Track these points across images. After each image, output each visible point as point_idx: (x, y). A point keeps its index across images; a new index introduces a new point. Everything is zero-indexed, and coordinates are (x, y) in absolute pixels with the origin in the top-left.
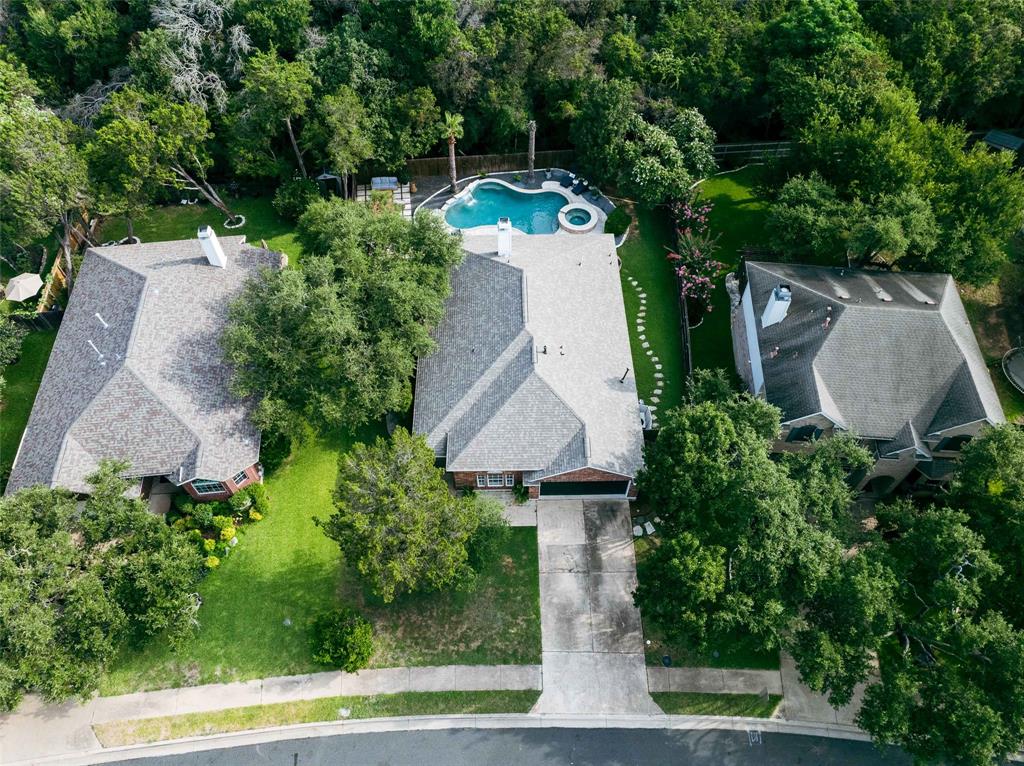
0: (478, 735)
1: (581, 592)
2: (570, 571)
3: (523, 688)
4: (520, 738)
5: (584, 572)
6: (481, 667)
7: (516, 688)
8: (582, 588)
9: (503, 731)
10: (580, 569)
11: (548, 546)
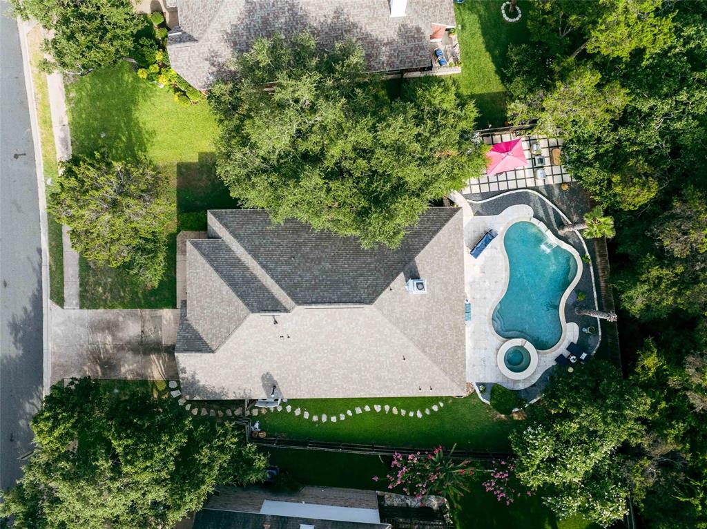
0: (37, 267)
1: (128, 338)
2: (142, 332)
3: (65, 296)
4: (36, 293)
5: (142, 342)
6: (77, 269)
7: (65, 291)
8: (130, 340)
9: (40, 283)
10: (143, 339)
11: (161, 316)
